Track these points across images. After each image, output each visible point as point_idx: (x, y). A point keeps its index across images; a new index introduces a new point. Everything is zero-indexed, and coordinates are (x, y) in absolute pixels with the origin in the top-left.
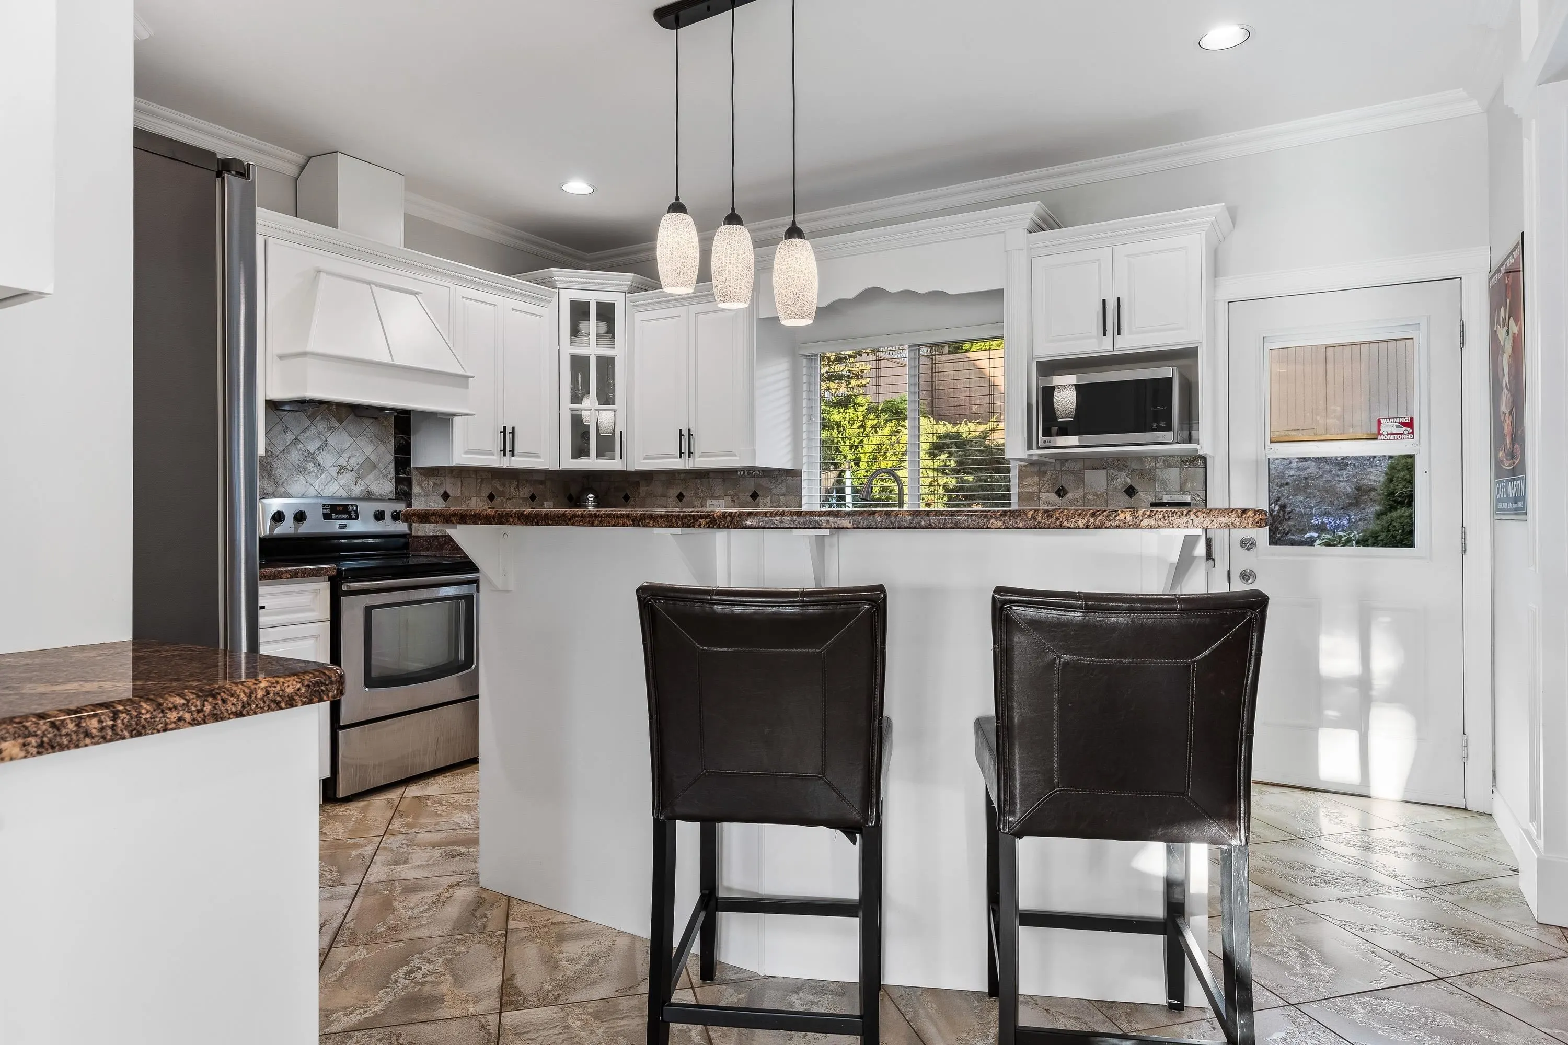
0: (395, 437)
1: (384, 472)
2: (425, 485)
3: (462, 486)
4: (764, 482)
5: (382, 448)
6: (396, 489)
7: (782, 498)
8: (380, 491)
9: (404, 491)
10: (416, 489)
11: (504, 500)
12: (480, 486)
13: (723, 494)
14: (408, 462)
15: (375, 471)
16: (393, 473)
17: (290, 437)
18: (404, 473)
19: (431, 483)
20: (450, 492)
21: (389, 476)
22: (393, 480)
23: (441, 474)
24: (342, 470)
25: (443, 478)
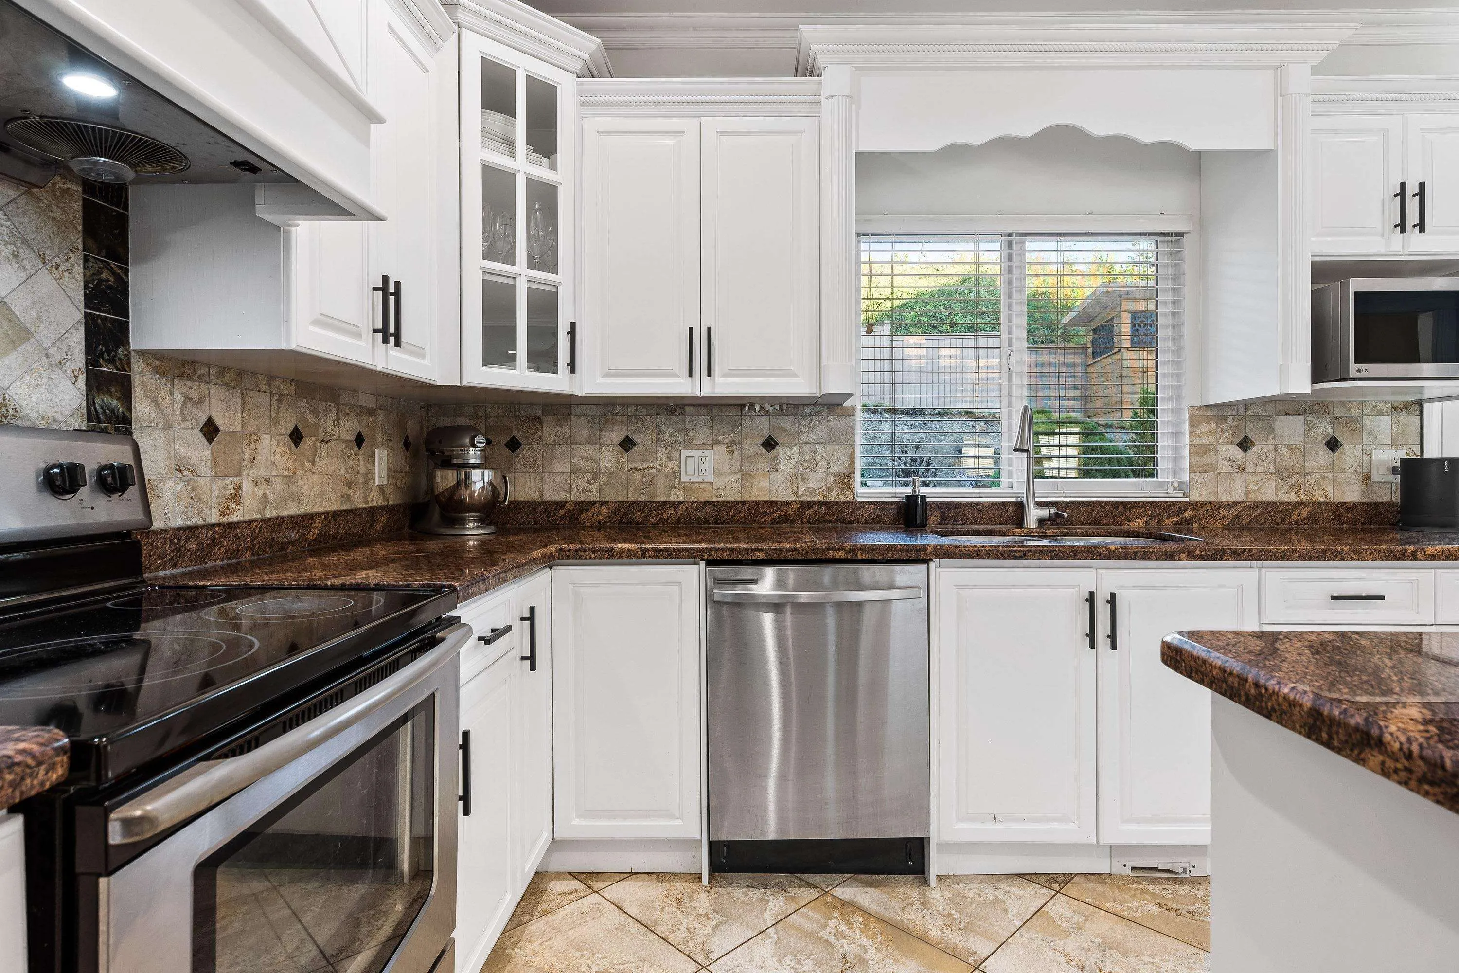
0: (86, 260)
1: (52, 351)
2: (164, 398)
3: (243, 404)
4: (787, 423)
5: (46, 281)
6: (90, 404)
7: (818, 447)
8: (43, 408)
9: (113, 411)
10: (143, 407)
11: (318, 444)
12: (278, 412)
13: (710, 441)
14: (120, 331)
15: (27, 346)
16: (79, 359)
18: (112, 361)
19: (179, 396)
20: (219, 422)
21: (70, 367)
22: (82, 379)
23: (200, 377)
25: (204, 387)
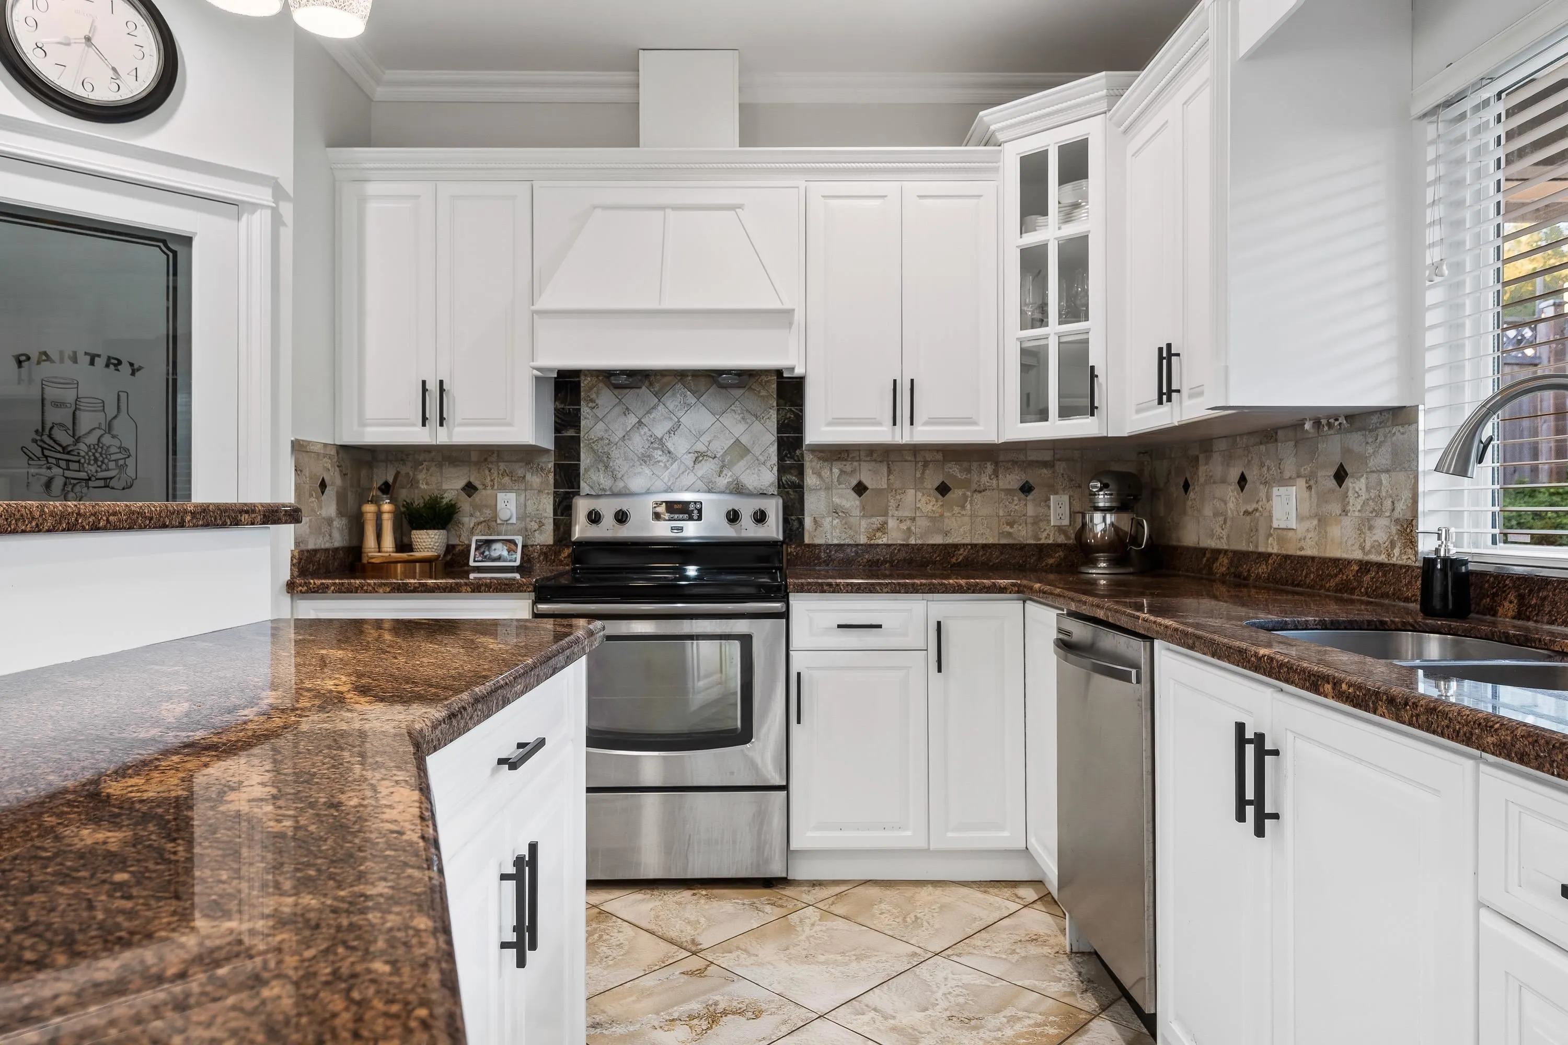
0: (778, 410)
1: (760, 457)
2: (826, 473)
3: (890, 472)
4: (1355, 441)
5: (757, 426)
6: (779, 480)
7: (1384, 477)
8: (755, 484)
9: (792, 483)
10: (810, 480)
11: (969, 493)
12: (923, 473)
13: (1294, 476)
14: (800, 440)
15: (749, 457)
16: (774, 459)
17: (632, 420)
18: (792, 458)
19: (836, 471)
20: (867, 483)
21: (768, 464)
22: (775, 469)
23: (853, 458)
24: (699, 457)
25: (856, 464)
